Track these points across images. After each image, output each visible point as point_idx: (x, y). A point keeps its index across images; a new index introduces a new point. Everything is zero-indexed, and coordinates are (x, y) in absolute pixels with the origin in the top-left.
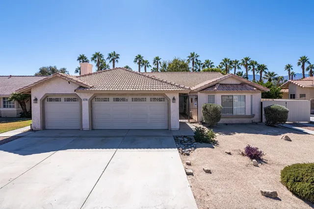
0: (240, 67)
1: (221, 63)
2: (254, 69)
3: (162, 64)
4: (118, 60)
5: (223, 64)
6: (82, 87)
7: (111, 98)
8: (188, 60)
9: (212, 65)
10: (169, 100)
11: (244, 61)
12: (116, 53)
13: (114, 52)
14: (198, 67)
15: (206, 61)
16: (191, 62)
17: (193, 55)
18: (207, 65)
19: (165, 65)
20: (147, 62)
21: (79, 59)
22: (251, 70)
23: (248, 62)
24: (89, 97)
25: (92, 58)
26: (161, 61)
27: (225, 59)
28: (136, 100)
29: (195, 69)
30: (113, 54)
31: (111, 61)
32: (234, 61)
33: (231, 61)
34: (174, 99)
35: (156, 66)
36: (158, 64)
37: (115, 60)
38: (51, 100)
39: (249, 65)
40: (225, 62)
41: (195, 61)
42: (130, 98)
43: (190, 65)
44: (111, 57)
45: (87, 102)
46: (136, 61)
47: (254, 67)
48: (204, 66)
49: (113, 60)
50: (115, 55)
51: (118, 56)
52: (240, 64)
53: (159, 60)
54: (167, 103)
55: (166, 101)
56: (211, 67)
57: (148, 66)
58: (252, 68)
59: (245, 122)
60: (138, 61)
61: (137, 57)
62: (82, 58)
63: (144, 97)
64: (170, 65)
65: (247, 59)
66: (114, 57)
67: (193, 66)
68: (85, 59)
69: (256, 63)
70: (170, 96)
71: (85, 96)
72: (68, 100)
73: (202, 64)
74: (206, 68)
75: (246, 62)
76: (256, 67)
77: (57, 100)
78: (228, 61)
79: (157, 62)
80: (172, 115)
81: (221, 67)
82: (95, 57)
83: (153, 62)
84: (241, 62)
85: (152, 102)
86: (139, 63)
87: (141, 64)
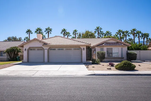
0: (129, 35)
1: (116, 33)
2: (139, 36)
3: (78, 34)
4: (51, 32)
5: (118, 33)
6: (45, 44)
7: (57, 49)
8: (95, 31)
9: (111, 34)
10: (81, 49)
11: (132, 31)
12: (50, 28)
13: (49, 27)
14: (102, 36)
15: (106, 32)
16: (97, 32)
17: (98, 28)
18: (108, 34)
19: (80, 35)
20: (69, 33)
21: (27, 32)
22: (137, 37)
23: (135, 32)
24: (47, 48)
25: (36, 31)
26: (77, 32)
27: (119, 30)
28: (67, 49)
29: (99, 37)
30: (48, 29)
31: (47, 33)
32: (125, 31)
33: (123, 32)
34: (84, 49)
35: (75, 35)
36: (76, 34)
37: (49, 33)
38: (31, 50)
39: (136, 34)
40: (119, 32)
41: (100, 32)
42: (65, 49)
43: (96, 35)
44: (47, 30)
45: (47, 50)
46: (62, 33)
47: (139, 35)
48: (105, 35)
49: (48, 32)
50: (49, 29)
51: (52, 30)
52: (129, 33)
53: (76, 31)
54: (81, 50)
55: (80, 50)
56: (110, 35)
57: (69, 36)
58: (138, 36)
59: (118, 61)
60: (63, 33)
61: (62, 30)
62: (29, 32)
63: (71, 48)
64: (83, 34)
65: (134, 30)
66: (49, 30)
67: (98, 35)
68: (31, 32)
69: (140, 32)
70: (82, 48)
71: (46, 48)
72: (39, 50)
73: (104, 34)
74: (107, 36)
75: (134, 32)
76: (140, 35)
77: (34, 50)
78: (122, 32)
79: (75, 33)
80: (83, 56)
81: (116, 36)
82: (37, 31)
83: (73, 33)
84: (130, 32)
85: (74, 50)
86: (64, 34)
87: (65, 35)
